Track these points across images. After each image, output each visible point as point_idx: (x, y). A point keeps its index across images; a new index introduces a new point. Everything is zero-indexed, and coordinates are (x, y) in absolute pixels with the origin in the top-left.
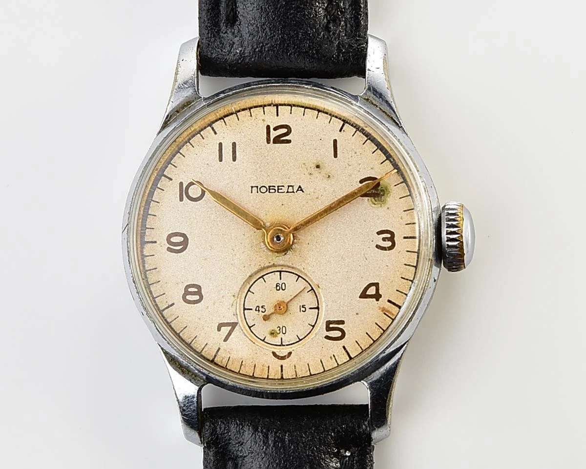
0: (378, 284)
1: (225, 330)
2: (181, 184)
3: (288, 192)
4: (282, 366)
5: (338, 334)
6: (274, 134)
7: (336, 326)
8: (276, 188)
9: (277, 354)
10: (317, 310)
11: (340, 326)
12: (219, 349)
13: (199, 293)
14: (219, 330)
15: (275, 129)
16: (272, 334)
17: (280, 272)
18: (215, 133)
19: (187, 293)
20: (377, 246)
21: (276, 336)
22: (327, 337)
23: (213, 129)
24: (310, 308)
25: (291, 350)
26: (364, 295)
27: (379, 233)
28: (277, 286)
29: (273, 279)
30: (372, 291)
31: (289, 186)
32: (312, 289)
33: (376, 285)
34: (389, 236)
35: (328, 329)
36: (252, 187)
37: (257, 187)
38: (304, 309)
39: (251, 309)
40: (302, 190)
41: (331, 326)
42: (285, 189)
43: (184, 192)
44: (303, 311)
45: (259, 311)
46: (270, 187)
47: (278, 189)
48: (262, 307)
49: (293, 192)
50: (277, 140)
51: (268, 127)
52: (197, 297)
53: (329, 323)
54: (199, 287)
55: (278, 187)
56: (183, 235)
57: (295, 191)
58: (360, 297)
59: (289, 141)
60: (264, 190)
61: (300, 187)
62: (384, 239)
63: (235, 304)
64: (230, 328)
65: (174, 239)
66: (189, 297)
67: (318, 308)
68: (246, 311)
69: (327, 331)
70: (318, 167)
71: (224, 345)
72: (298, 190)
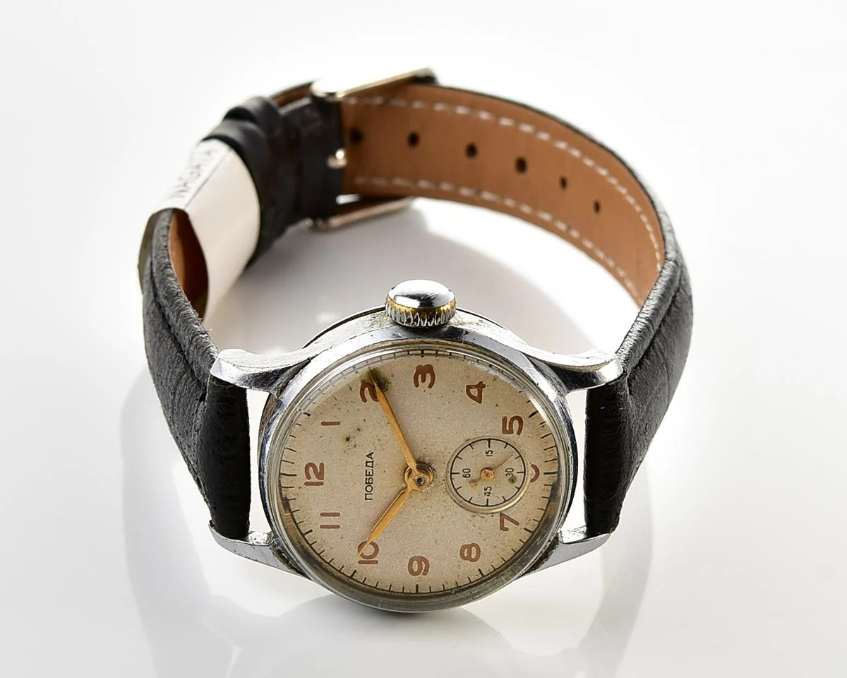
0: (468, 386)
1: (507, 524)
2: (360, 562)
3: (372, 467)
4: (545, 474)
5: (516, 424)
6: (314, 479)
7: (508, 424)
8: (368, 477)
9: (532, 477)
10: (491, 441)
11: (508, 422)
12: (525, 529)
13: (469, 547)
14: (507, 529)
15: (309, 477)
16: (512, 480)
17: (451, 473)
18: (311, 531)
19: (469, 558)
20: (430, 386)
21: (515, 477)
22: (519, 433)
23: (306, 533)
24: (489, 446)
25: (529, 465)
26: (479, 399)
27: (417, 385)
28: (466, 477)
29: (459, 480)
30: (474, 392)
31: (367, 466)
32: (470, 445)
33: (469, 388)
34: (420, 376)
35: (511, 432)
36: (366, 499)
37: (366, 494)
38: (490, 453)
39: (488, 500)
40: (371, 454)
41: (508, 429)
42: (369, 470)
43: (368, 560)
44: (492, 453)
45: (489, 493)
46: (366, 483)
47: (369, 475)
48: (486, 490)
49: (372, 462)
50: (320, 475)
51: (307, 484)
52: (474, 548)
53: (504, 431)
54: (464, 547)
55: (367, 475)
56: (412, 560)
57: (371, 460)
58: (480, 403)
59: (322, 465)
60: (369, 488)
61: (367, 456)
62: (423, 381)
63: (482, 516)
64: (505, 520)
65: (415, 568)
66: (473, 556)
67: (489, 440)
68: (489, 504)
69: (513, 433)
70: (348, 439)
71: (523, 525)
72: (371, 458)
